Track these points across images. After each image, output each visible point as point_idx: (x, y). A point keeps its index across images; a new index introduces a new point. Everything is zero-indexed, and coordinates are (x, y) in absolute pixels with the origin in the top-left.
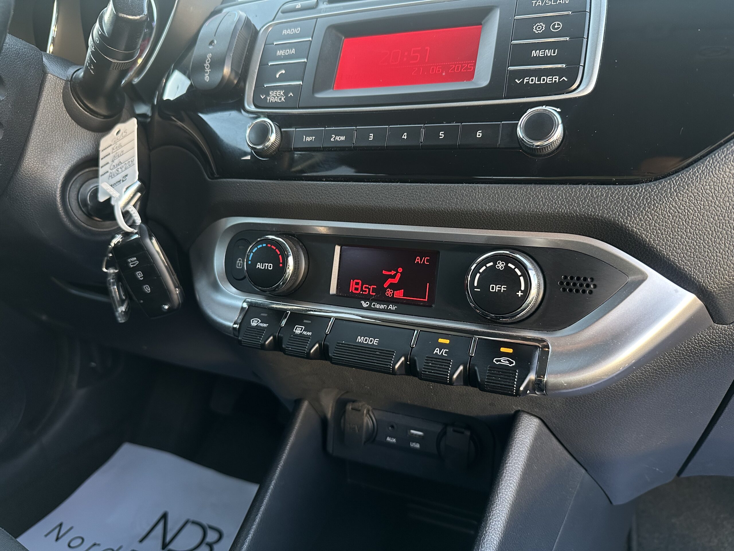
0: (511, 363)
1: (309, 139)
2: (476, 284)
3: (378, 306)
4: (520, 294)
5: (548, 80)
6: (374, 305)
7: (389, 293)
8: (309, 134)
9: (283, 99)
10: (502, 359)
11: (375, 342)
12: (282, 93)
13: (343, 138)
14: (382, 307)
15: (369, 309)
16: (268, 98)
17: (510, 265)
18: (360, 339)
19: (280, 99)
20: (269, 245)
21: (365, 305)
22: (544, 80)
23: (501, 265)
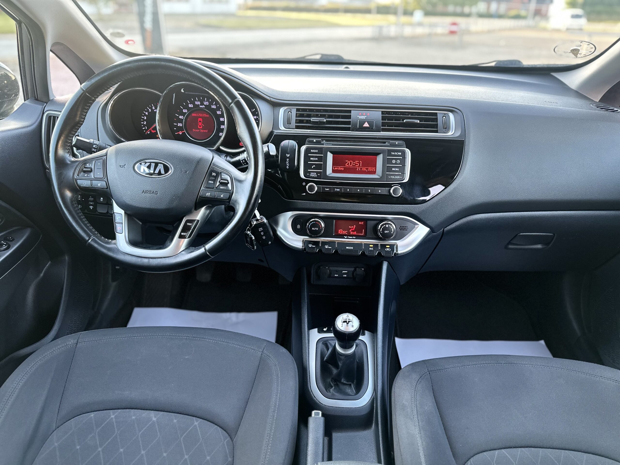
0: (390, 250)
1: (327, 189)
2: (381, 231)
3: (350, 237)
4: (392, 233)
5: (397, 177)
6: (349, 237)
7: (352, 233)
8: (327, 188)
9: (316, 176)
10: (387, 249)
11: (352, 248)
12: (315, 174)
13: (339, 190)
14: (351, 237)
15: (347, 238)
16: (310, 175)
17: (389, 226)
18: (347, 248)
19: (315, 176)
20: (316, 222)
21: (346, 237)
22: (396, 177)
23: (387, 226)
